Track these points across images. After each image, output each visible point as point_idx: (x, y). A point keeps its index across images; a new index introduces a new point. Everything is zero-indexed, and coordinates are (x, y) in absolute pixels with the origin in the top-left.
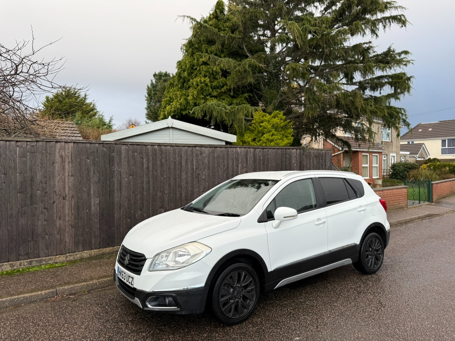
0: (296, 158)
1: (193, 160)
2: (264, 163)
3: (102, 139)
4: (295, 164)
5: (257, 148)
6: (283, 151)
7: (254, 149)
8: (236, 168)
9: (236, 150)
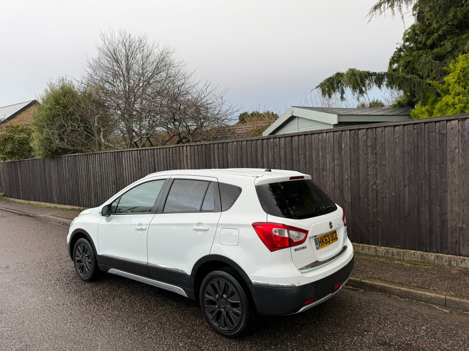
0: (463, 136)
1: (268, 153)
2: (373, 151)
3: (264, 135)
4: (456, 148)
5: (359, 129)
6: (421, 128)
7: (354, 131)
8: (322, 160)
9: (322, 137)
